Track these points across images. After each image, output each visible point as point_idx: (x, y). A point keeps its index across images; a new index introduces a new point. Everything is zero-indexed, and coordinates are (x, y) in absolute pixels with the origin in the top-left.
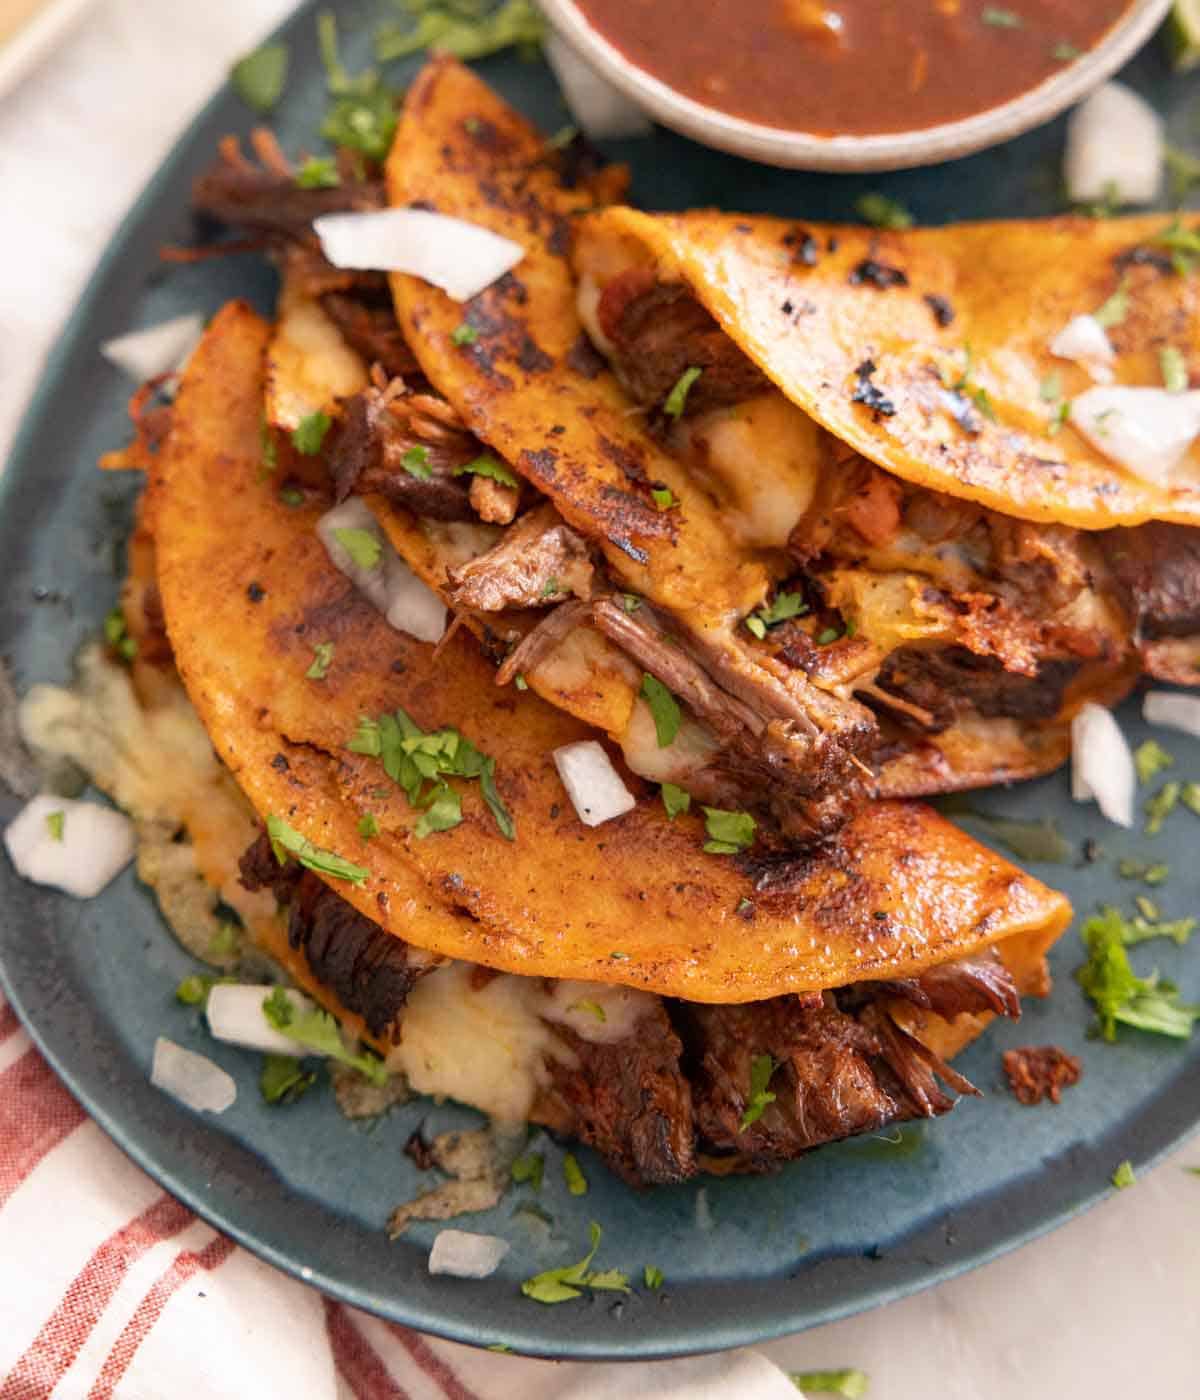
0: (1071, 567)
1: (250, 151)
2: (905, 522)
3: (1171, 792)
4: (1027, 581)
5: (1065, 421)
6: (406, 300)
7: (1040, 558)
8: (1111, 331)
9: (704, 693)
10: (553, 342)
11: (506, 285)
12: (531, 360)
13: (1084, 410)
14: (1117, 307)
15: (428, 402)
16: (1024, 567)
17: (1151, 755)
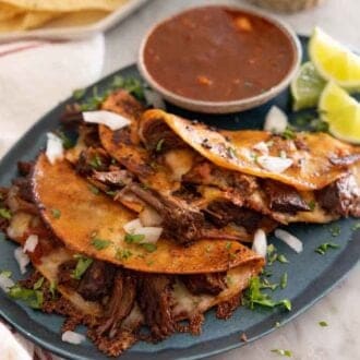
0: (253, 185)
1: (73, 108)
2: (212, 173)
3: (275, 256)
4: (241, 187)
5: (256, 162)
6: (101, 130)
7: (245, 181)
8: (269, 147)
9: (160, 205)
10: (134, 140)
11: (126, 128)
12: (129, 143)
13: (260, 159)
14: (271, 143)
15: (100, 150)
16: (241, 183)
17: (271, 248)
